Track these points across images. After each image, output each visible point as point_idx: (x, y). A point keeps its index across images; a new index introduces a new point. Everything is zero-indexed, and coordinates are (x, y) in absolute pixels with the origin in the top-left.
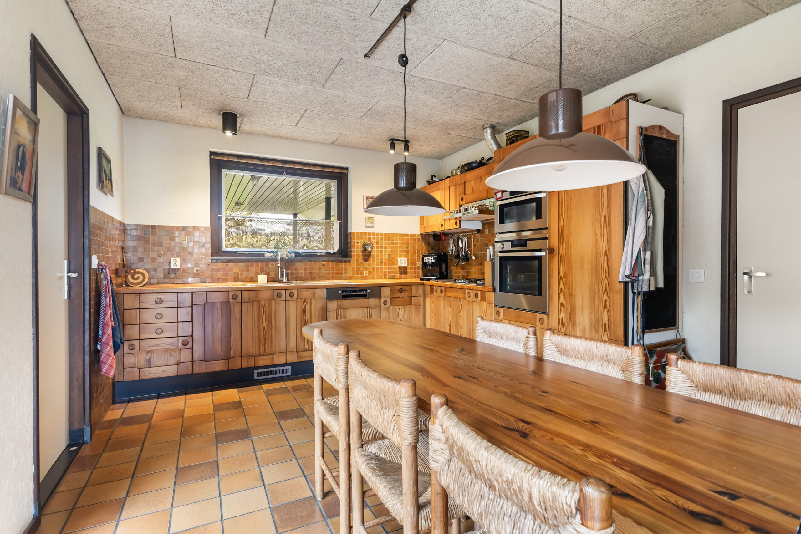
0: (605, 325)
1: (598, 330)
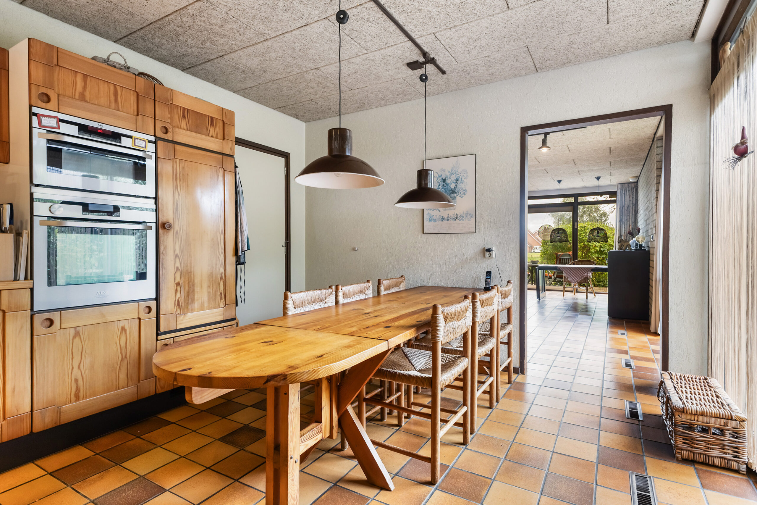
0: (221, 294)
1: (215, 300)
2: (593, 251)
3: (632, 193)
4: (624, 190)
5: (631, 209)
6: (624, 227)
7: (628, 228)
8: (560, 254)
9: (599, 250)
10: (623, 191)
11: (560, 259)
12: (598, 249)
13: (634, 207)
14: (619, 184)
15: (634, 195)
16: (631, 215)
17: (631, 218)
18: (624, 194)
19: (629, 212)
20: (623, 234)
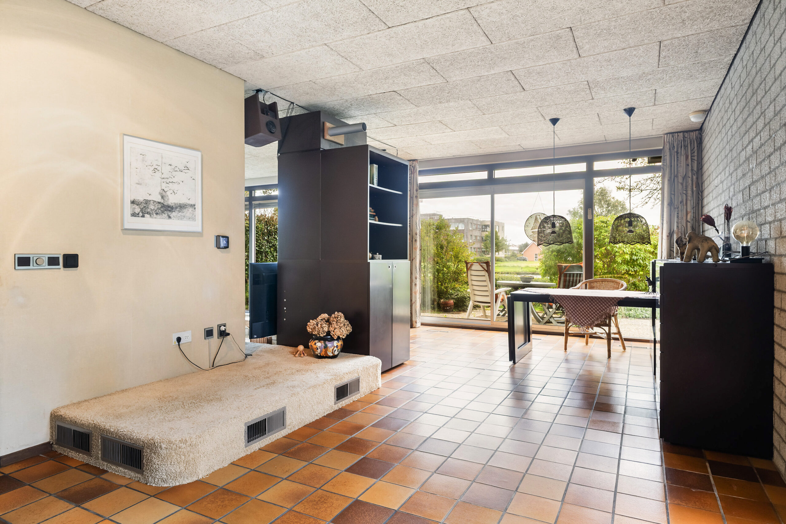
2: (619, 260)
3: (692, 150)
4: (675, 145)
5: (690, 182)
6: (678, 217)
7: (685, 218)
8: (566, 267)
9: (629, 259)
10: (674, 147)
11: (566, 275)
12: (627, 257)
13: (695, 177)
14: (667, 134)
15: (696, 154)
16: (690, 192)
17: (689, 198)
18: (677, 153)
19: (686, 187)
20: (675, 229)
